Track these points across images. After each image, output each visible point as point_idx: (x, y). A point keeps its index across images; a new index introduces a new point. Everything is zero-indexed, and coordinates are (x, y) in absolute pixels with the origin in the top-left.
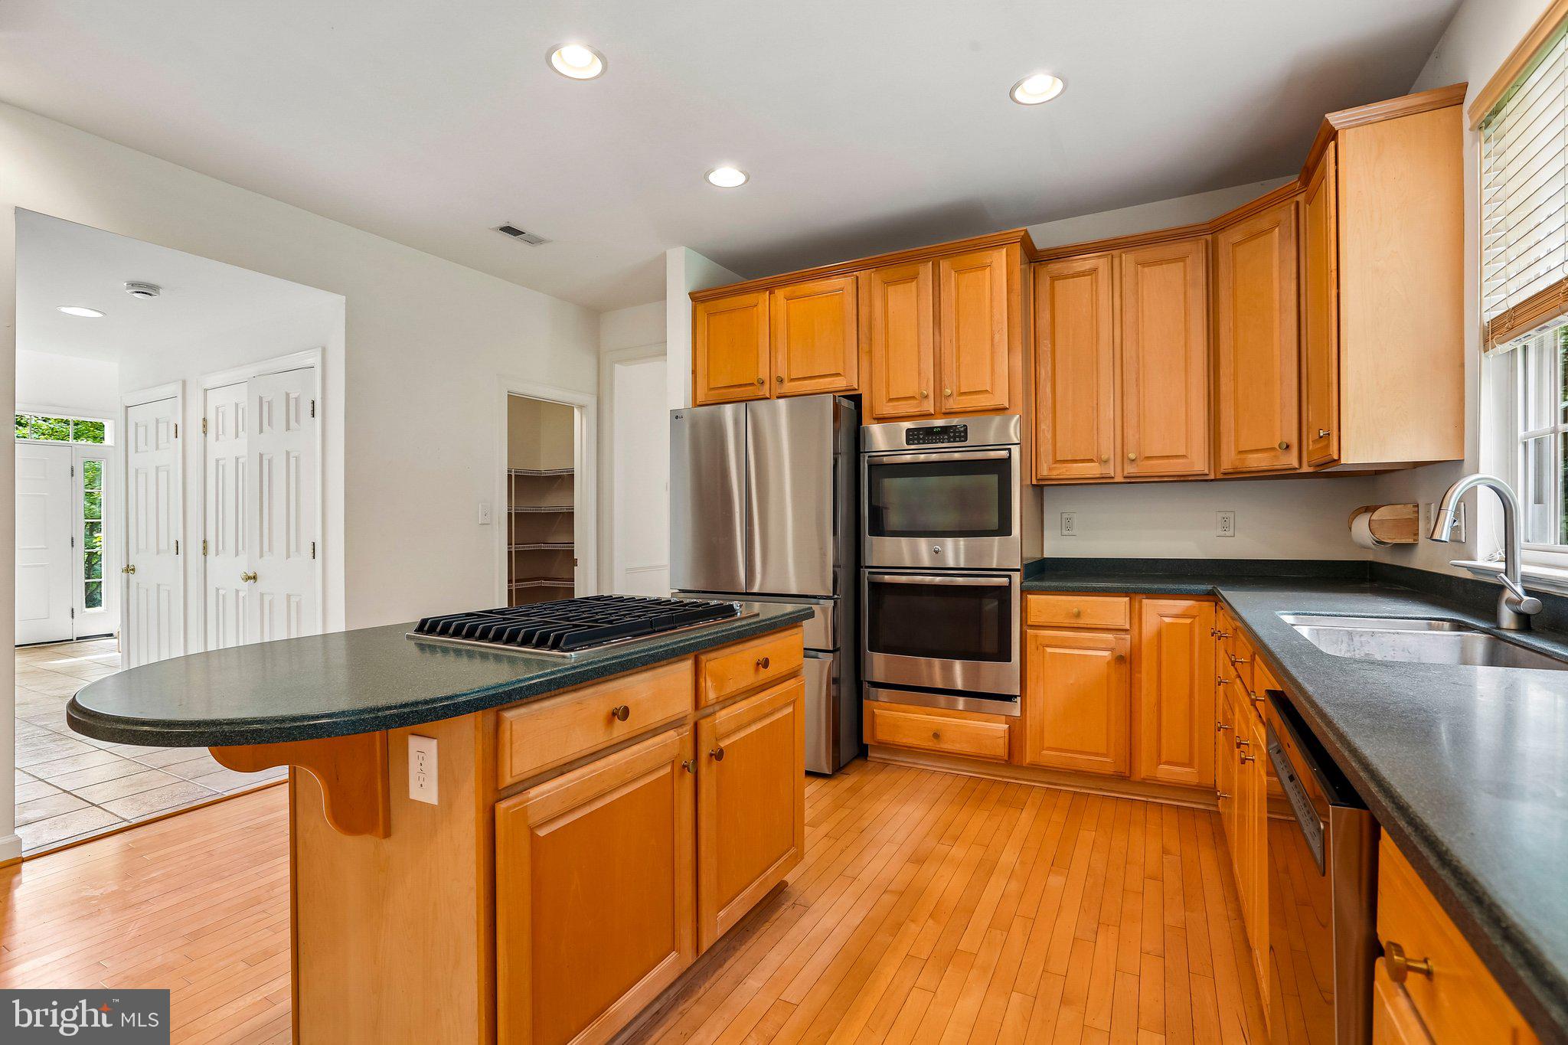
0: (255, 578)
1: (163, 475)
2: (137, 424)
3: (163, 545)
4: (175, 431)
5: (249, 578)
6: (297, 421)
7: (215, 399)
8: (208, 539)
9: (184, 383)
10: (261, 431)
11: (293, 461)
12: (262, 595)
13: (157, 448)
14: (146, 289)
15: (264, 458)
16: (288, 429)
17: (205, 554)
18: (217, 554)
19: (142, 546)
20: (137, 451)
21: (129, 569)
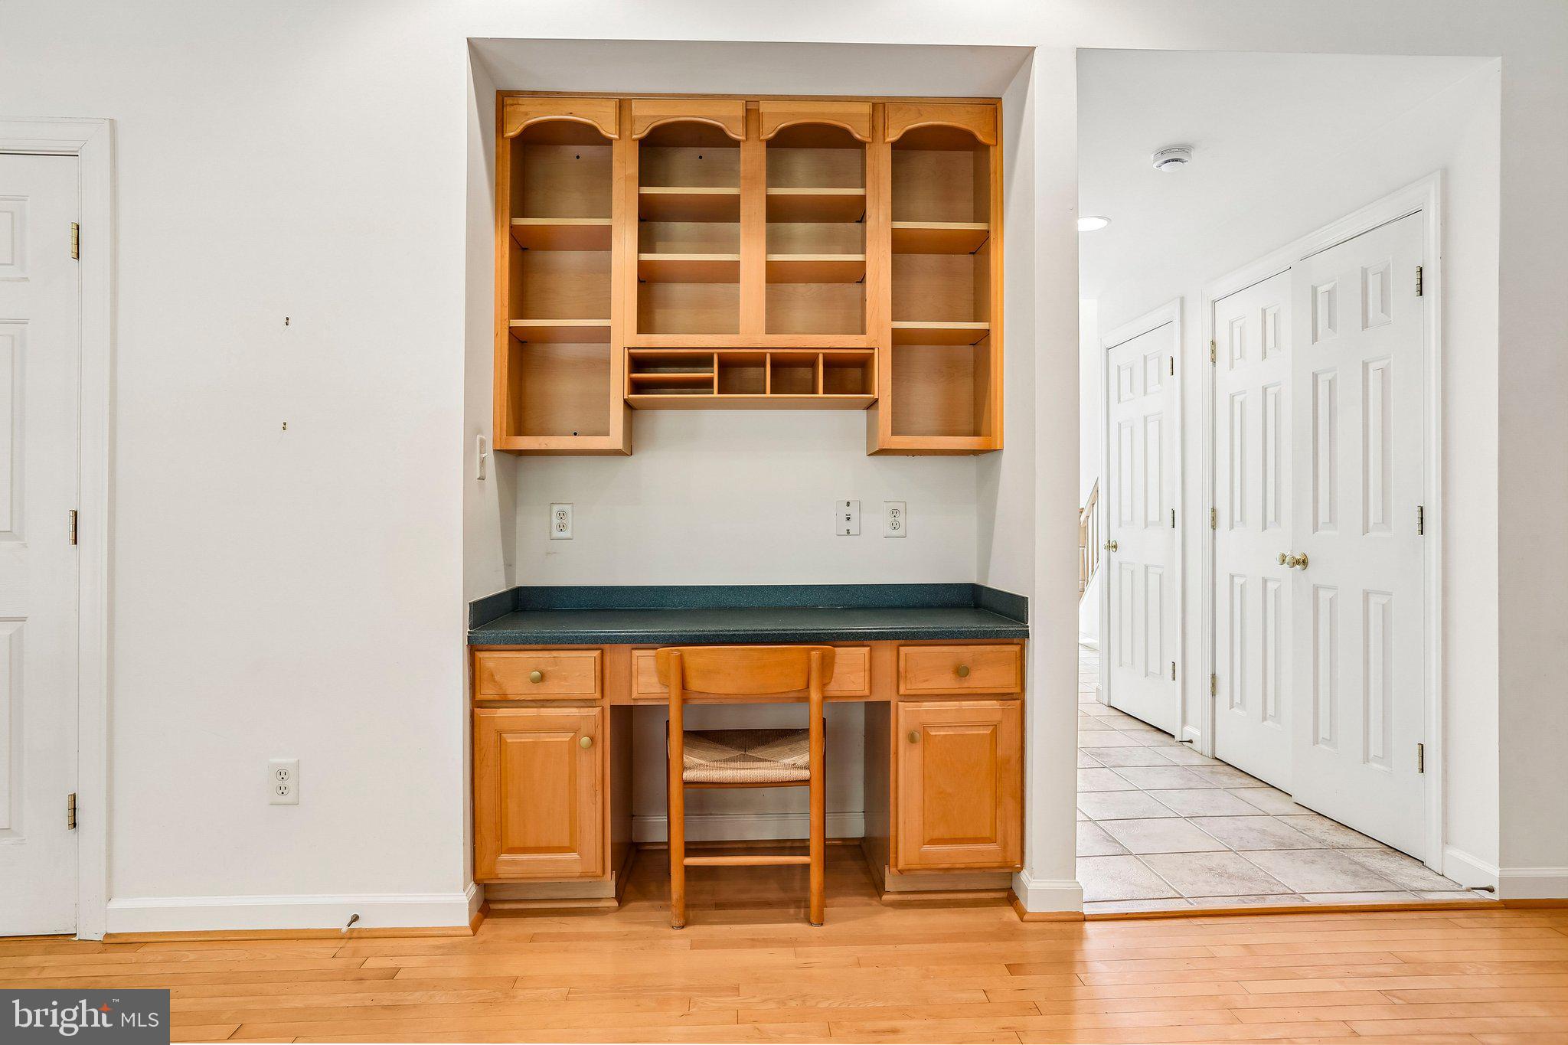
0: (1304, 562)
1: (1152, 427)
2: (1119, 367)
3: (1153, 516)
4: (1170, 366)
5: (1298, 562)
6: (1384, 308)
7: (1226, 311)
8: (1218, 507)
9: (1182, 300)
10: (1315, 339)
11: (1374, 378)
12: (1316, 589)
13: (1145, 393)
14: (1175, 155)
15: (1320, 380)
16: (1365, 325)
17: (1214, 527)
18: (1232, 527)
19: (1126, 517)
20: (1119, 401)
21: (1112, 546)
